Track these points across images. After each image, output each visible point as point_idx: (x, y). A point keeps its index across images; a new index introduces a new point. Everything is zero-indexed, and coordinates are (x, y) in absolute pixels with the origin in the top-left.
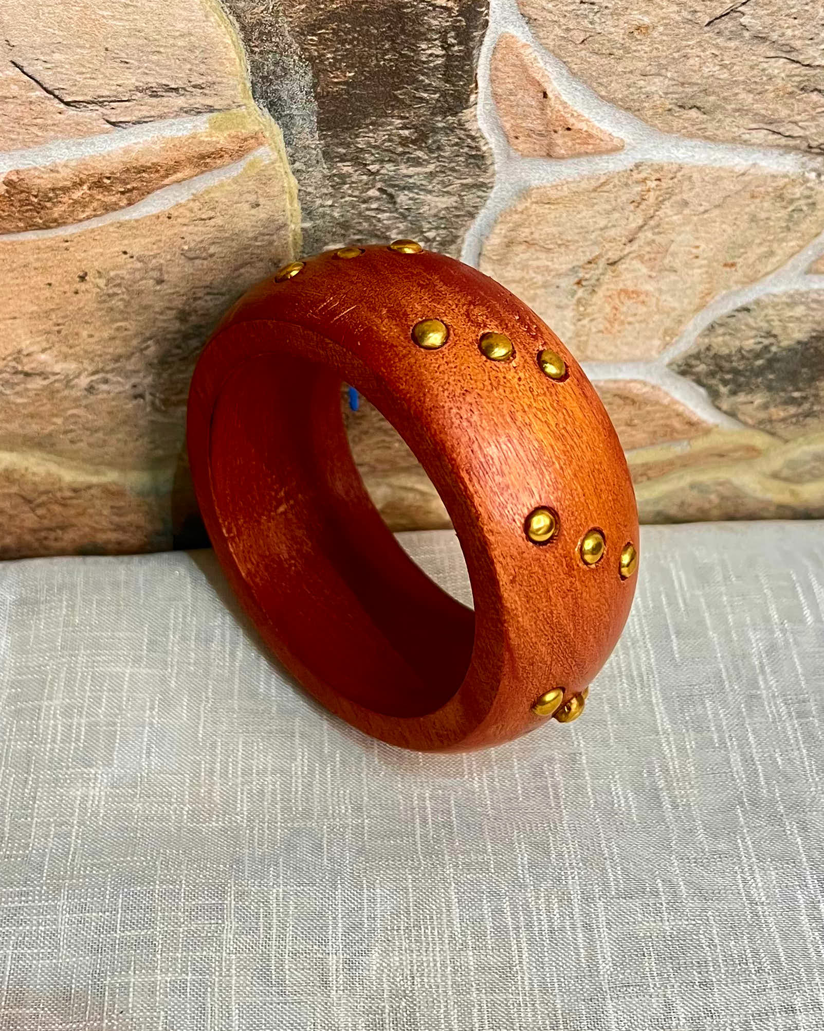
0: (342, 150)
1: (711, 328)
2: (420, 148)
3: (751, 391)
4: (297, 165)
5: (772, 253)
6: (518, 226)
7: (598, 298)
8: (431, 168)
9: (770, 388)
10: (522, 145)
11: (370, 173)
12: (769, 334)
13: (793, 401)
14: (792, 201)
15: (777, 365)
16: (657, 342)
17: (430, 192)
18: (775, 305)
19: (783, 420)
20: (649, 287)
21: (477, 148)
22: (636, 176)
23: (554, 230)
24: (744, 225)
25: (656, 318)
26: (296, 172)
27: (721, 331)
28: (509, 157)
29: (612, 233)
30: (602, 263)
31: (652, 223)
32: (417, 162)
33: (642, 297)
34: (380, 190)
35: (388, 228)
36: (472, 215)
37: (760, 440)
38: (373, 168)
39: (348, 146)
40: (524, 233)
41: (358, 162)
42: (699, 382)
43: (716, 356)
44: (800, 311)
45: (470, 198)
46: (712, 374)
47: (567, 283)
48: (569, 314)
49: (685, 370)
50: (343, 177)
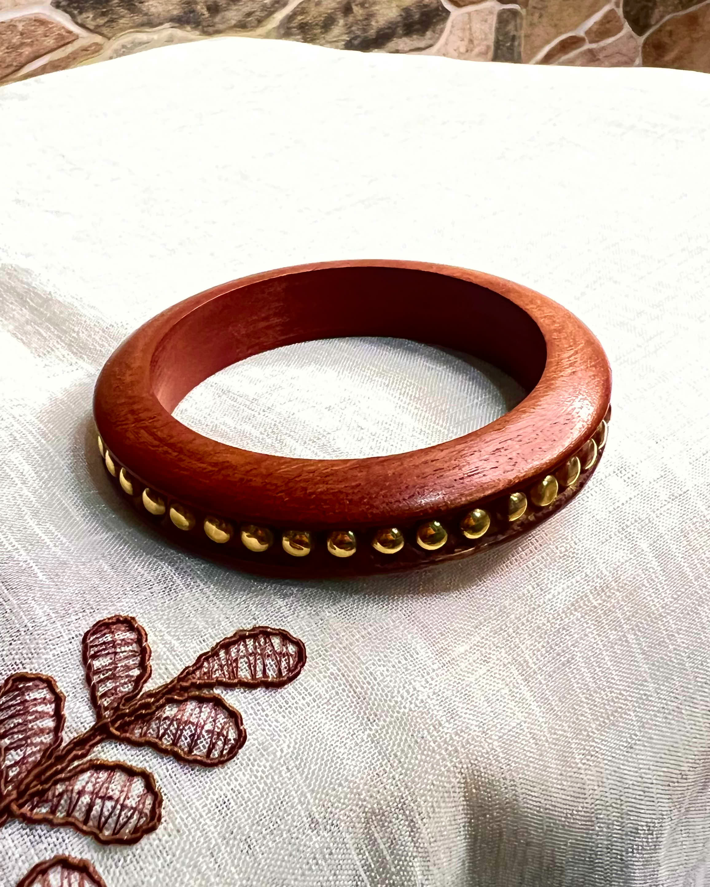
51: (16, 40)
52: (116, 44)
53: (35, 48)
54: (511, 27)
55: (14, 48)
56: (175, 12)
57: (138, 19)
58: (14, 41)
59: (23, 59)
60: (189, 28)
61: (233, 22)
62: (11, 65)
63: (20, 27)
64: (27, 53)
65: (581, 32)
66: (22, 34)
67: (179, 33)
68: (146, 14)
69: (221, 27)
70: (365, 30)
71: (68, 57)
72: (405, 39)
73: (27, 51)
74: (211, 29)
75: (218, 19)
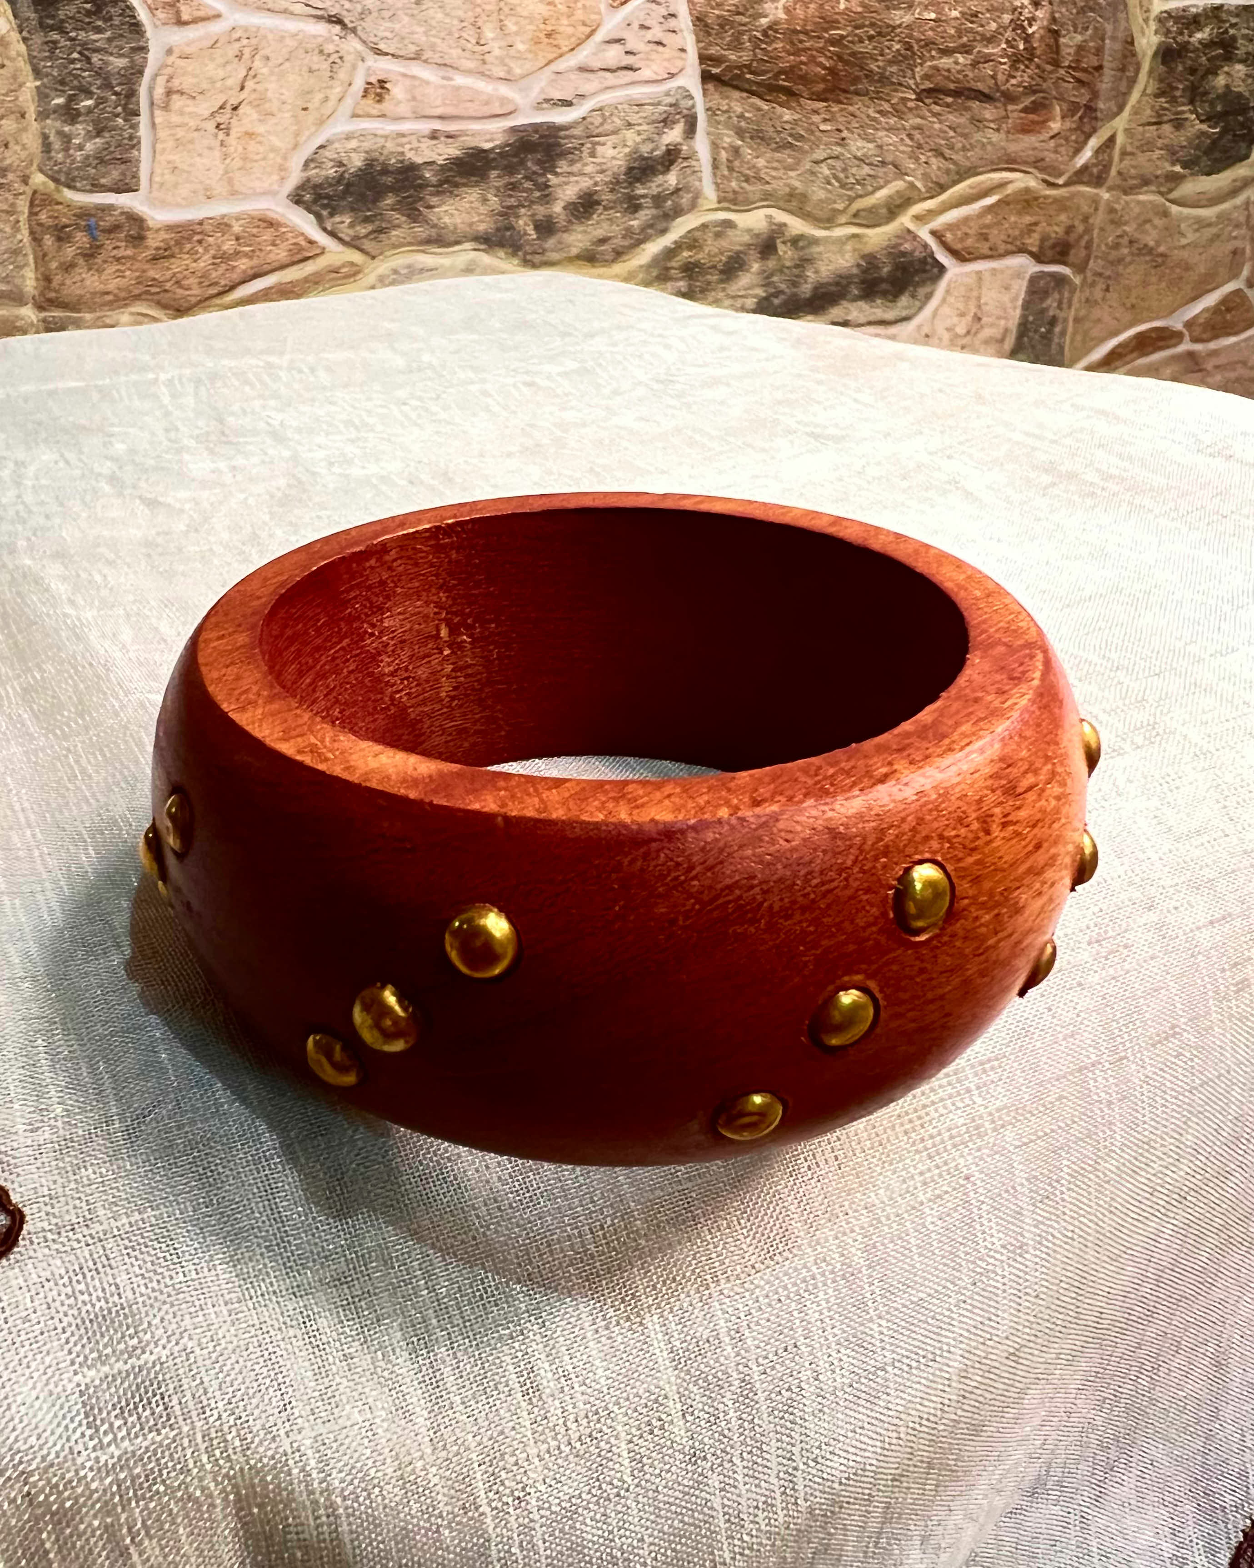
0: (51, 22)
1: (306, 165)
2: (99, 19)
3: (341, 213)
4: (25, 34)
5: (326, 99)
6: (170, 79)
7: (232, 140)
8: (108, 34)
9: (353, 210)
10: (160, 14)
11: (73, 39)
12: (341, 164)
13: (367, 220)
14: (329, 55)
15: (352, 189)
16: (275, 177)
17: (111, 54)
18: (339, 140)
19: (366, 236)
20: (261, 129)
21: (134, 17)
22: (236, 35)
23: (195, 80)
24: (306, 75)
25: (271, 155)
26: (25, 40)
27: (312, 165)
28: (156, 26)
29: (229, 82)
30: (229, 107)
31: (252, 73)
32: (98, 30)
33: (259, 139)
34: (80, 53)
35: (90, 84)
36: (141, 73)
37: (356, 257)
38: (73, 34)
39: (53, 17)
40: (176, 84)
41: (62, 31)
42: (310, 211)
43: (316, 187)
44: (353, 144)
45: (137, 58)
46: (315, 201)
47: (211, 126)
48: (217, 154)
49: (297, 199)
50: (55, 42)
51: (229, 246)
52: (383, 267)
53: (255, 262)
54: (1051, 302)
55: (224, 257)
56: (482, 227)
57: (420, 231)
58: (225, 247)
59: (236, 276)
60: (501, 254)
61: (574, 251)
62: (216, 284)
63: (237, 228)
64: (243, 267)
65: (1176, 323)
66: (237, 239)
67: (485, 259)
68: (435, 226)
69: (554, 256)
70: (795, 284)
71: (306, 280)
72: (861, 304)
73: (243, 265)
74: (537, 259)
75: (551, 243)
